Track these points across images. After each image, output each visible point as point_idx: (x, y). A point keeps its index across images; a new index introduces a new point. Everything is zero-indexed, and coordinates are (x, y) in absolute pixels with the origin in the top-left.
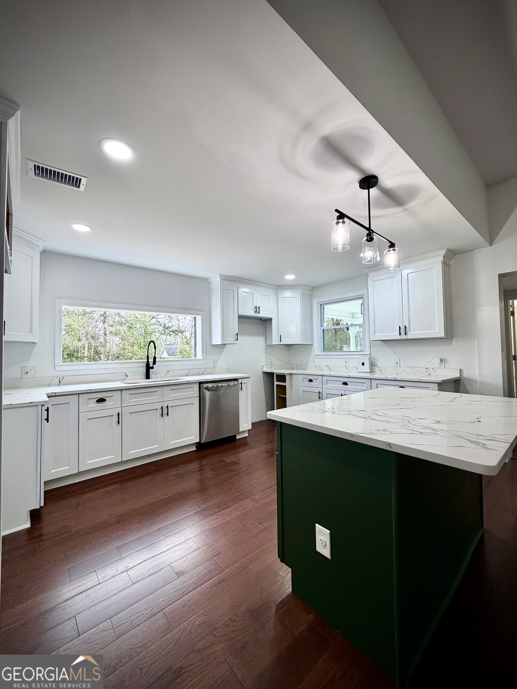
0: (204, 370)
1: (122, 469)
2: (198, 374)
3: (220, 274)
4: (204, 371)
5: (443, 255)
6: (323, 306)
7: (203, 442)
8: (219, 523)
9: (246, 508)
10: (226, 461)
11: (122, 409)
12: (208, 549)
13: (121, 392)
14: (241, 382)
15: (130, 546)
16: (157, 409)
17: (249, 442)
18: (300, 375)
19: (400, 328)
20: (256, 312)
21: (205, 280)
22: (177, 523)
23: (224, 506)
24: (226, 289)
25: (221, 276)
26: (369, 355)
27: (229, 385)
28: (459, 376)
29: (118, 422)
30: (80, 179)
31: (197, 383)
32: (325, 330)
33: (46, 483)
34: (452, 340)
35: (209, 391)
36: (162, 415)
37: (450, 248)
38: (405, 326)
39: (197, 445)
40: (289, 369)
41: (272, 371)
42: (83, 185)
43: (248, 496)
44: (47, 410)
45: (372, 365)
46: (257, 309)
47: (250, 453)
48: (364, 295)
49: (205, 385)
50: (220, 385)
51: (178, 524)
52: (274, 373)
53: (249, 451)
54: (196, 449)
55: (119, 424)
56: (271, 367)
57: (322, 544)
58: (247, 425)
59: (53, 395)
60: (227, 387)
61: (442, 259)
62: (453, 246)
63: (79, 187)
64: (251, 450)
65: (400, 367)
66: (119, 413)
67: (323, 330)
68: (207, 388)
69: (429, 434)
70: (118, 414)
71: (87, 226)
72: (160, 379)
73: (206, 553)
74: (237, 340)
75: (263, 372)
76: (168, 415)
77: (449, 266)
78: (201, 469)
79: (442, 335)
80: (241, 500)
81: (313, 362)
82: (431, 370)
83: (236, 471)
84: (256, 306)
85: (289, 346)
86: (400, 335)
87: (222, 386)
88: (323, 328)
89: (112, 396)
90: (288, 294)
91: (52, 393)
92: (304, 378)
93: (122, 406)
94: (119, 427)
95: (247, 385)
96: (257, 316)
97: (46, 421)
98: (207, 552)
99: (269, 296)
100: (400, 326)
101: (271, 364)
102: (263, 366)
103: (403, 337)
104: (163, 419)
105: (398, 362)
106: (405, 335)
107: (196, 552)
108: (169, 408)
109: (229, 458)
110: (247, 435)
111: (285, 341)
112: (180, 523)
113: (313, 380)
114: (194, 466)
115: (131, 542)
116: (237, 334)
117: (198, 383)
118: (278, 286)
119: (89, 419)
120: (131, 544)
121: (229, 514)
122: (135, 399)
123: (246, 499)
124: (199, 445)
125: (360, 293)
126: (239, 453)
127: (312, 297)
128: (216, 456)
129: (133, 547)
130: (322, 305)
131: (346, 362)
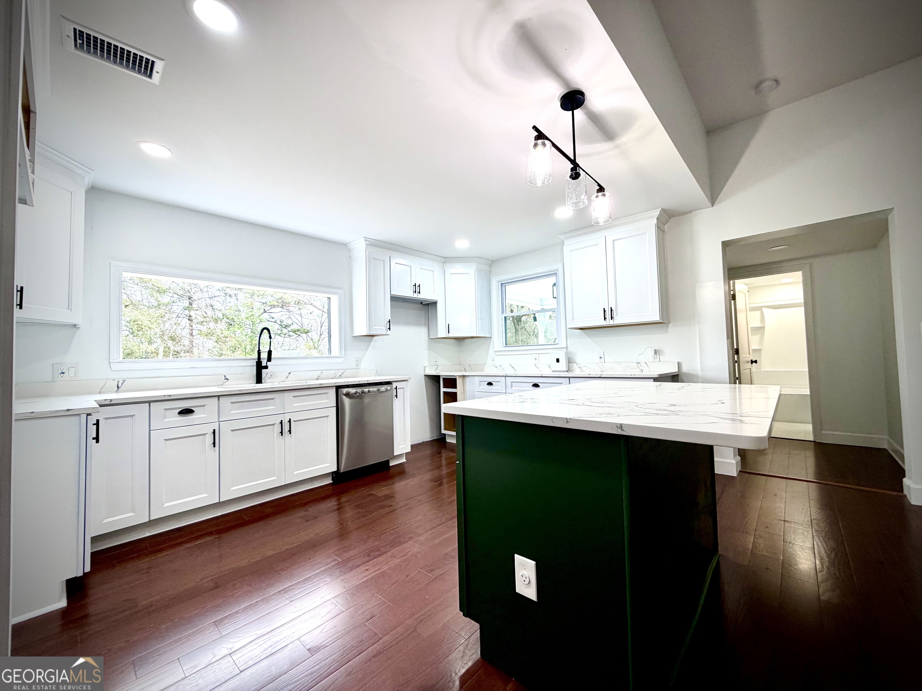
0: (342, 371)
1: (219, 514)
2: (334, 377)
3: (364, 237)
4: (343, 373)
5: (657, 217)
6: (504, 287)
7: (342, 471)
8: (369, 577)
9: (409, 553)
10: (377, 494)
11: (220, 424)
12: (357, 612)
13: (219, 400)
14: (396, 387)
15: (236, 619)
16: (274, 425)
17: (407, 470)
18: (476, 377)
19: (605, 311)
20: (415, 292)
21: (343, 246)
22: (308, 580)
23: (377, 553)
24: (374, 259)
25: (366, 239)
26: (566, 349)
27: (378, 390)
28: (677, 370)
29: (214, 444)
30: (153, 62)
31: (332, 388)
32: (507, 318)
33: (95, 540)
34: (668, 326)
35: (350, 398)
36: (282, 433)
37: (665, 208)
38: (611, 308)
39: (334, 476)
40: (460, 371)
41: (437, 373)
42: (158, 72)
43: (410, 538)
44: (97, 424)
45: (570, 361)
46: (417, 288)
47: (411, 483)
48: (558, 270)
49: (345, 390)
50: (366, 390)
51: (310, 582)
52: (440, 376)
53: (408, 481)
54: (332, 482)
55: (214, 446)
56: (436, 369)
57: (525, 581)
58: (404, 446)
59: (108, 402)
60: (377, 393)
61: (656, 222)
62: (668, 204)
63: (150, 76)
64: (411, 480)
65: (605, 362)
66: (214, 430)
67: (505, 317)
68: (347, 395)
69: (668, 415)
70: (214, 432)
71: (164, 146)
72: (277, 383)
73: (353, 618)
74: (390, 330)
75: (425, 375)
76: (290, 433)
77: (663, 231)
78: (340, 508)
79: (657, 318)
80: (401, 543)
81: (492, 361)
82: (643, 364)
83: (391, 506)
84: (415, 284)
85: (460, 340)
86: (605, 320)
87: (369, 392)
88: (505, 315)
89: (204, 406)
90: (457, 268)
91: (105, 400)
92: (481, 381)
93: (220, 420)
94: (214, 451)
95: (404, 391)
96: (417, 297)
97: (95, 440)
98: (355, 616)
99: (433, 271)
100: (604, 309)
101: (436, 365)
102: (425, 367)
103: (609, 322)
104: (282, 438)
105: (602, 356)
106: (612, 319)
107: (338, 618)
108: (292, 423)
109: (381, 491)
110: (405, 460)
111: (454, 334)
112: (312, 581)
113: (493, 383)
114: (332, 503)
115: (237, 612)
116: (389, 322)
117: (335, 388)
118: (445, 258)
119: (166, 440)
120: (237, 616)
121: (384, 563)
122: (239, 410)
123: (407, 542)
124: (336, 475)
125: (552, 268)
126: (393, 483)
127: (490, 275)
128: (362, 489)
129: (240, 619)
130: (503, 285)
131: (536, 359)
